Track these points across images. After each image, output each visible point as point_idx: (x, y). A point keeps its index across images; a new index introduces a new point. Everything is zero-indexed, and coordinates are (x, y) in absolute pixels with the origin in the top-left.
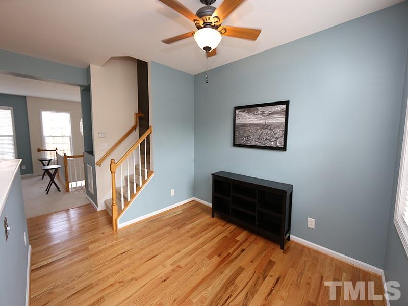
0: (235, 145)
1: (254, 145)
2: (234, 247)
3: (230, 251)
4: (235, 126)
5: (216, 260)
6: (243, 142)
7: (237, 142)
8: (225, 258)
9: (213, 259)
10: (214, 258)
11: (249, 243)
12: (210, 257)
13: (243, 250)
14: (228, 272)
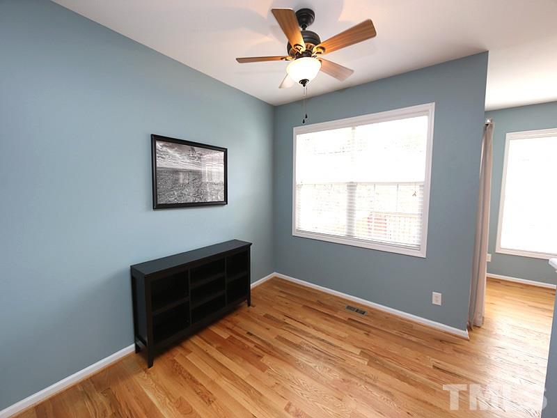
0: (157, 206)
1: (192, 201)
2: (244, 341)
3: (251, 345)
4: (155, 173)
5: (267, 360)
6: (173, 200)
7: (161, 201)
8: (264, 351)
9: (268, 364)
10: (264, 362)
11: (236, 327)
12: (263, 368)
13: (248, 333)
14: (285, 349)
